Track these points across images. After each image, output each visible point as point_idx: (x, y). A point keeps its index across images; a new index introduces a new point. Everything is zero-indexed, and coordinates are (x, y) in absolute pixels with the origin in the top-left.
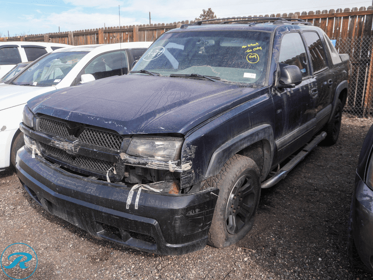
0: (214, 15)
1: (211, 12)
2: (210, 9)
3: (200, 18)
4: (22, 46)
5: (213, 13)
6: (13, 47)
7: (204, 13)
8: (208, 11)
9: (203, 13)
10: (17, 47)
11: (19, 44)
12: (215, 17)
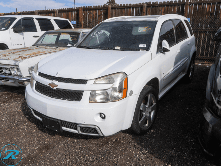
4: (36, 19)
6: (30, 19)
10: (33, 19)
11: (35, 17)
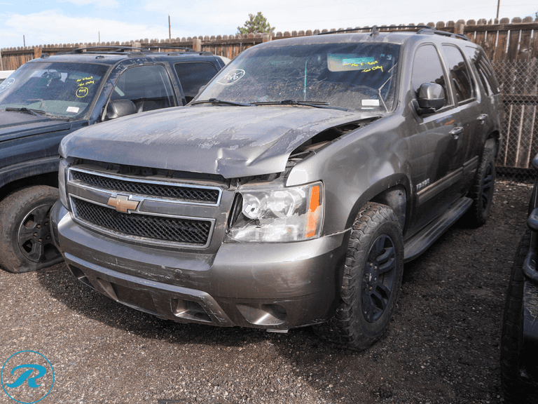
0: (267, 23)
1: (262, 17)
2: (260, 13)
3: (244, 27)
5: (265, 20)
7: (251, 20)
8: (257, 17)
9: (249, 20)
12: (269, 25)
